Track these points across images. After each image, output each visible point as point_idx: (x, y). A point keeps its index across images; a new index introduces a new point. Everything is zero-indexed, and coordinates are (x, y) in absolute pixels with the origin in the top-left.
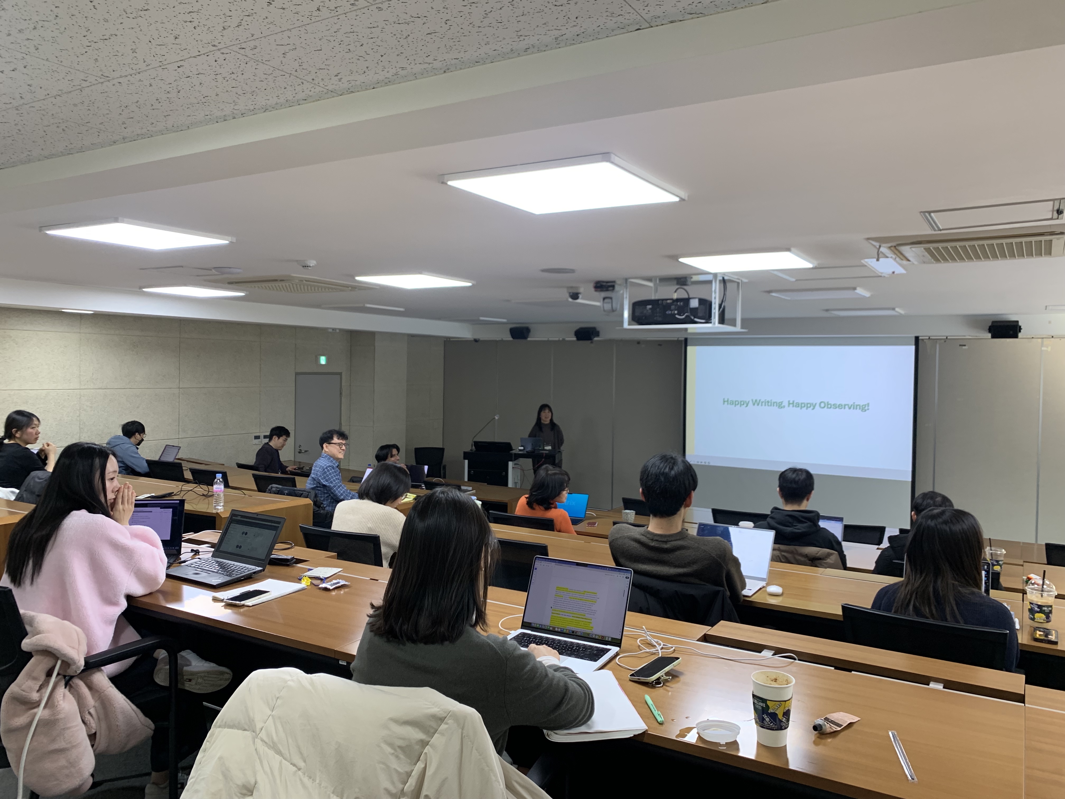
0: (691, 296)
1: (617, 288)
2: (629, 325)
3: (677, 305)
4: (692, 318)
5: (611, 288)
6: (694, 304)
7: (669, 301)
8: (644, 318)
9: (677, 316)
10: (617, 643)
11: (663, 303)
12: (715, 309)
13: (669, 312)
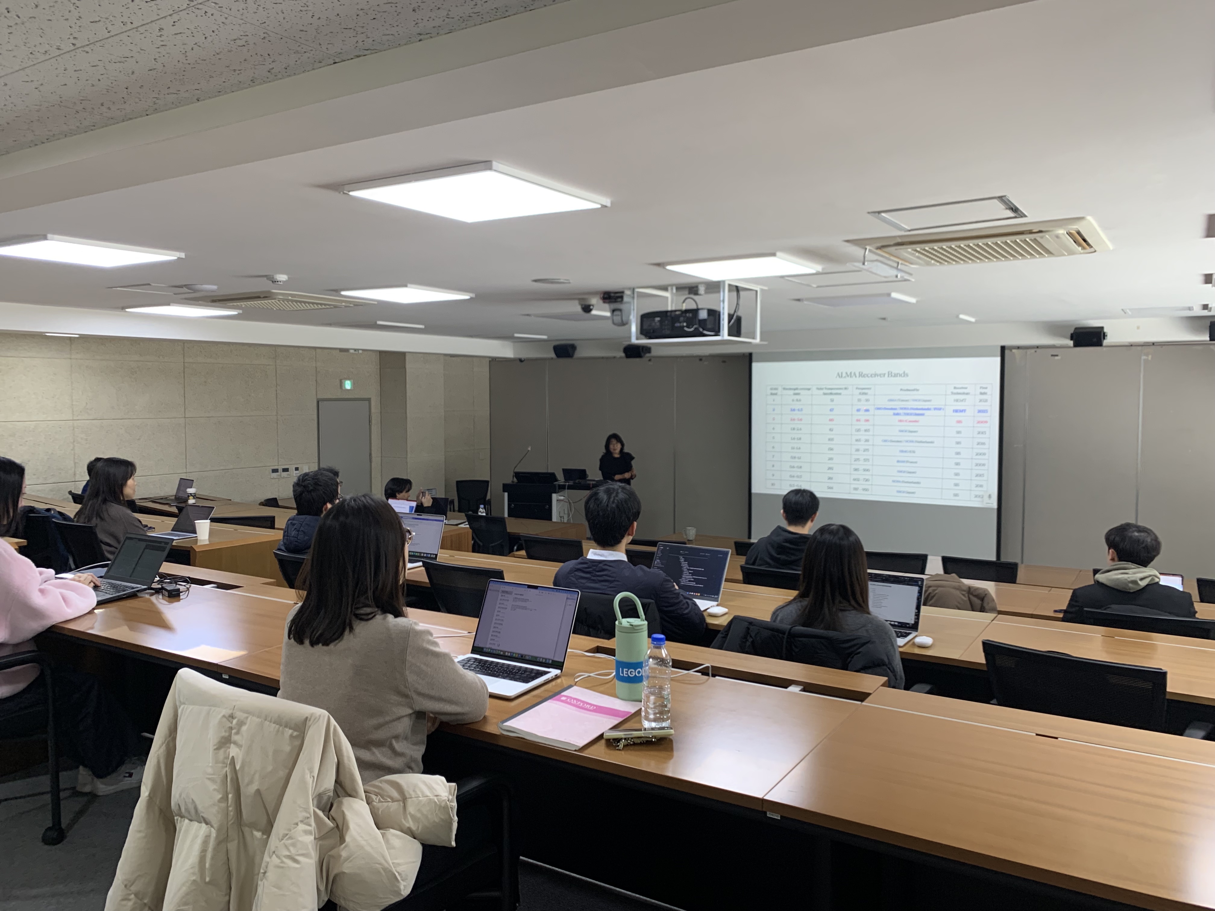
0: (700, 307)
1: (626, 299)
2: (637, 339)
3: (686, 316)
4: (701, 330)
5: (619, 300)
6: (703, 315)
7: (677, 313)
8: (652, 331)
9: (686, 329)
10: (559, 665)
11: (671, 315)
12: (723, 320)
13: (677, 325)
